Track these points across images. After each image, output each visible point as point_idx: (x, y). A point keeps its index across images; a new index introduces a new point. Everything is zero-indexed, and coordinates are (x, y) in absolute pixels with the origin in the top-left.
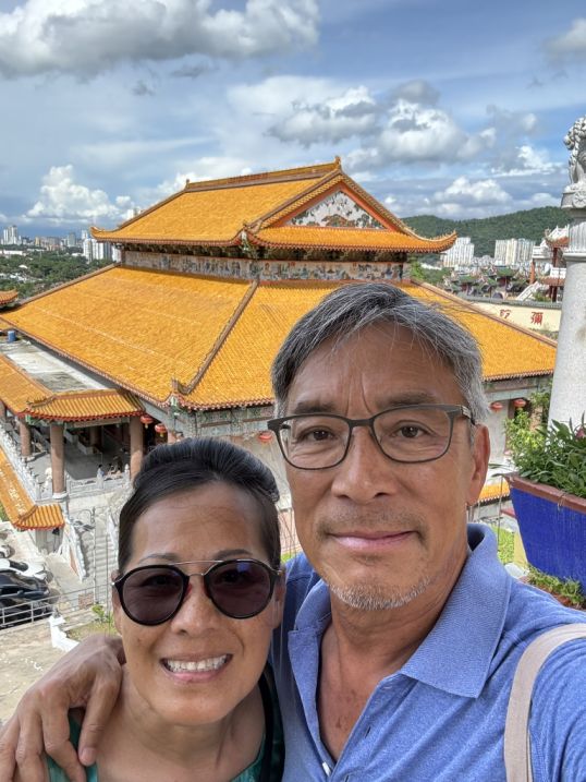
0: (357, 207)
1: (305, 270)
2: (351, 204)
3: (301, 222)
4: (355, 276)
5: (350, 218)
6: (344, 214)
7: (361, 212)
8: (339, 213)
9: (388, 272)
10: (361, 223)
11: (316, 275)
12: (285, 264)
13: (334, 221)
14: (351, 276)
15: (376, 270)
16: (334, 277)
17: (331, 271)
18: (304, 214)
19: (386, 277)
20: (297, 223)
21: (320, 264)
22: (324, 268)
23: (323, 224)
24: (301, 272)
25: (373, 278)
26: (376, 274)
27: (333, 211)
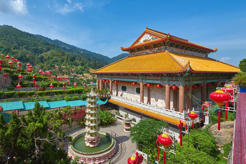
0: (150, 36)
2: (149, 36)
3: (138, 44)
4: (149, 52)
5: (149, 39)
6: (147, 39)
7: (151, 37)
9: (159, 50)
10: (152, 39)
11: (140, 54)
12: (135, 53)
13: (145, 41)
14: (148, 52)
15: (155, 50)
16: (144, 53)
17: (143, 52)
19: (158, 51)
21: (141, 51)
23: (143, 42)
25: (154, 52)
26: (155, 51)
27: (145, 39)
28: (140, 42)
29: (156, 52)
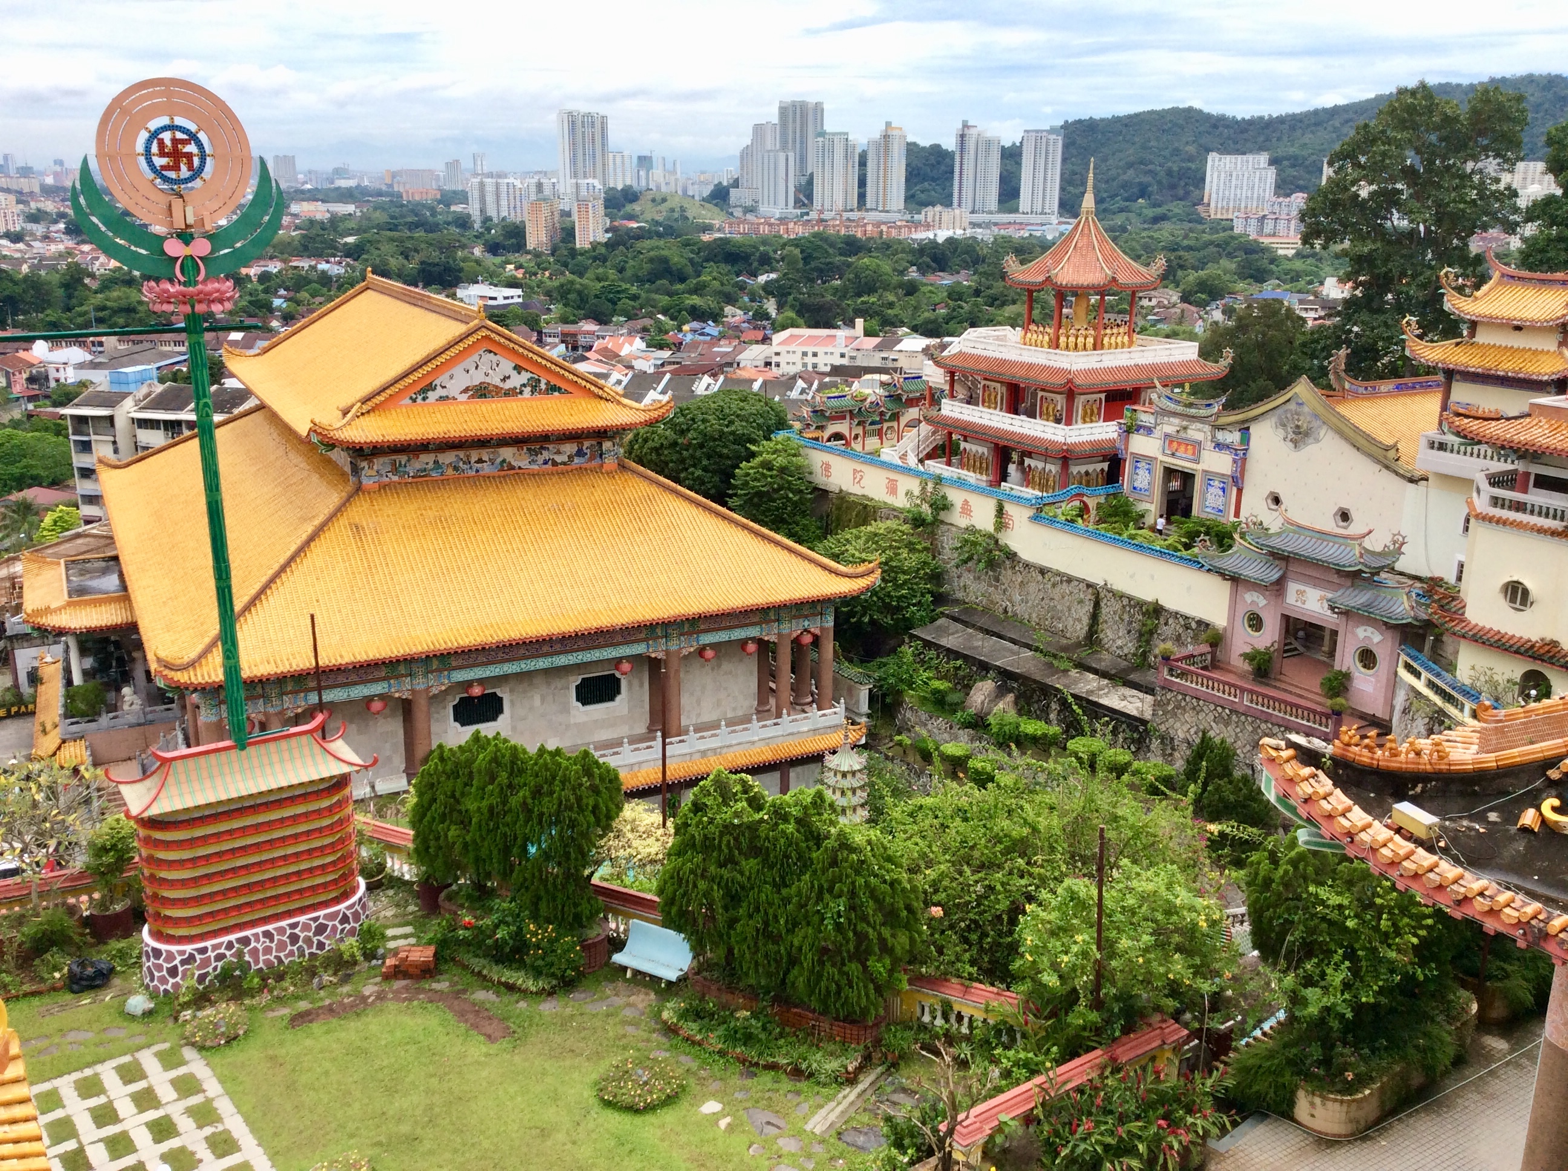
0: (518, 369)
1: (436, 462)
2: (506, 366)
3: (424, 399)
5: (508, 385)
6: (496, 380)
7: (525, 377)
8: (488, 380)
9: (580, 453)
10: (529, 389)
11: (456, 468)
12: (403, 459)
13: (481, 392)
14: (517, 464)
15: (558, 452)
16: (486, 469)
17: (480, 461)
18: (431, 387)
19: (576, 460)
20: (419, 400)
21: (461, 454)
22: (468, 457)
23: (464, 397)
24: (431, 465)
25: (555, 464)
26: (559, 459)
27: (477, 378)
28: (440, 392)
29: (564, 464)
